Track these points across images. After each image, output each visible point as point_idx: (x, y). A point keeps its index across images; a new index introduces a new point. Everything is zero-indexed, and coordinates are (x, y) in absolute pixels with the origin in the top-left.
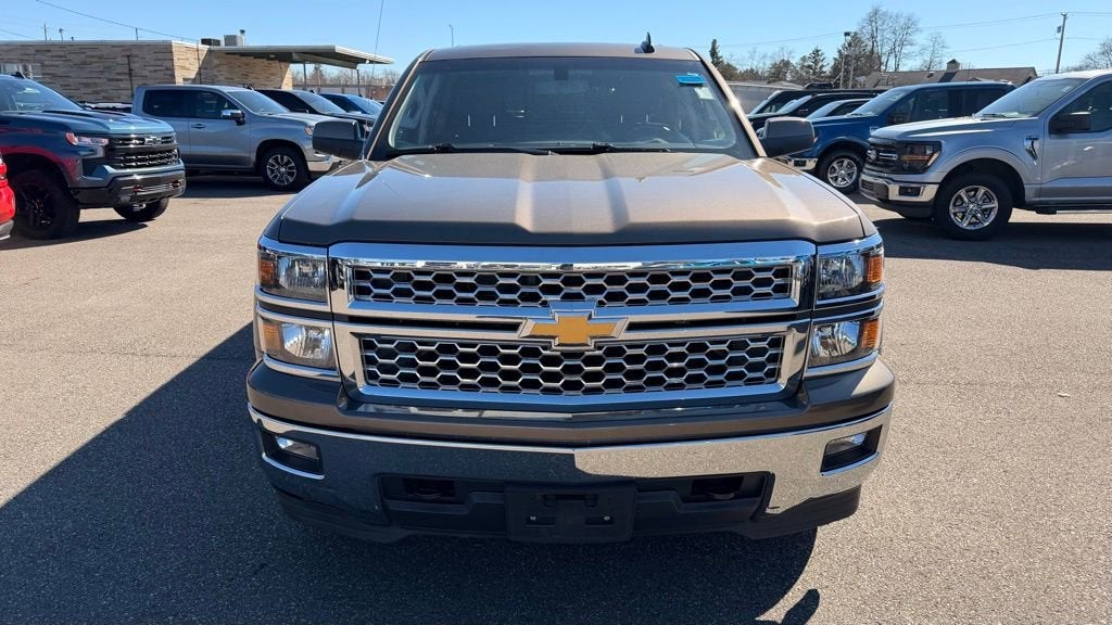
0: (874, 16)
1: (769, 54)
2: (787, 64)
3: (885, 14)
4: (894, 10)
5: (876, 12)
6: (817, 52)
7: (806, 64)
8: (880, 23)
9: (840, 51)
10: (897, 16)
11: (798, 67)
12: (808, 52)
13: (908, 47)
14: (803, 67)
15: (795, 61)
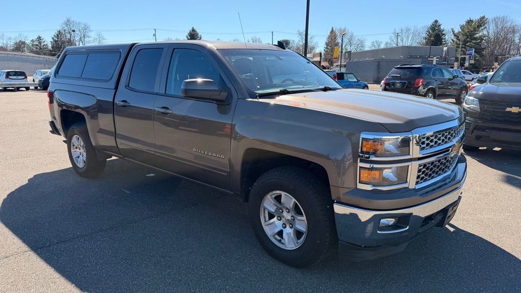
0: (68, 22)
1: (13, 38)
2: (24, 43)
3: (73, 22)
4: (77, 20)
5: (68, 21)
6: (39, 38)
7: (35, 44)
8: (71, 26)
9: (53, 38)
10: (79, 23)
11: (31, 45)
12: (35, 38)
13: (87, 38)
14: (33, 45)
15: (28, 42)
